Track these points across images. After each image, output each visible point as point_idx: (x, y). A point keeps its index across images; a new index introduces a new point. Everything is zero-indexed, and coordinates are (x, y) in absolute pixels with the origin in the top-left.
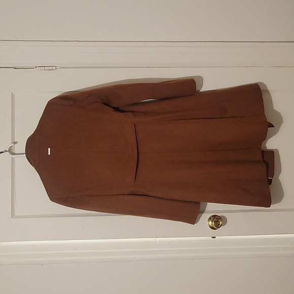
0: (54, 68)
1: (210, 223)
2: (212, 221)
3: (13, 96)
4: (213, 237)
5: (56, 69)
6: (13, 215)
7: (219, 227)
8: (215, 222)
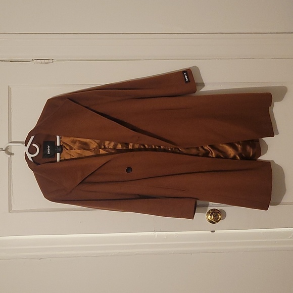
0: (51, 61)
1: (209, 217)
2: (211, 215)
3: (9, 89)
4: (212, 232)
5: (53, 62)
6: (10, 210)
7: (218, 221)
8: (214, 216)
